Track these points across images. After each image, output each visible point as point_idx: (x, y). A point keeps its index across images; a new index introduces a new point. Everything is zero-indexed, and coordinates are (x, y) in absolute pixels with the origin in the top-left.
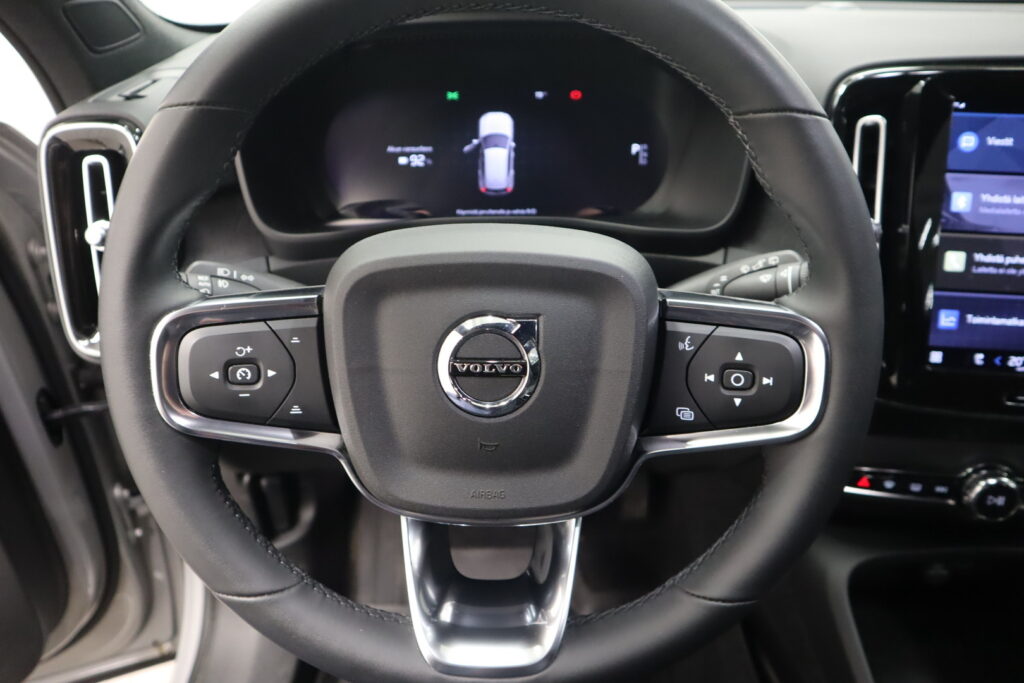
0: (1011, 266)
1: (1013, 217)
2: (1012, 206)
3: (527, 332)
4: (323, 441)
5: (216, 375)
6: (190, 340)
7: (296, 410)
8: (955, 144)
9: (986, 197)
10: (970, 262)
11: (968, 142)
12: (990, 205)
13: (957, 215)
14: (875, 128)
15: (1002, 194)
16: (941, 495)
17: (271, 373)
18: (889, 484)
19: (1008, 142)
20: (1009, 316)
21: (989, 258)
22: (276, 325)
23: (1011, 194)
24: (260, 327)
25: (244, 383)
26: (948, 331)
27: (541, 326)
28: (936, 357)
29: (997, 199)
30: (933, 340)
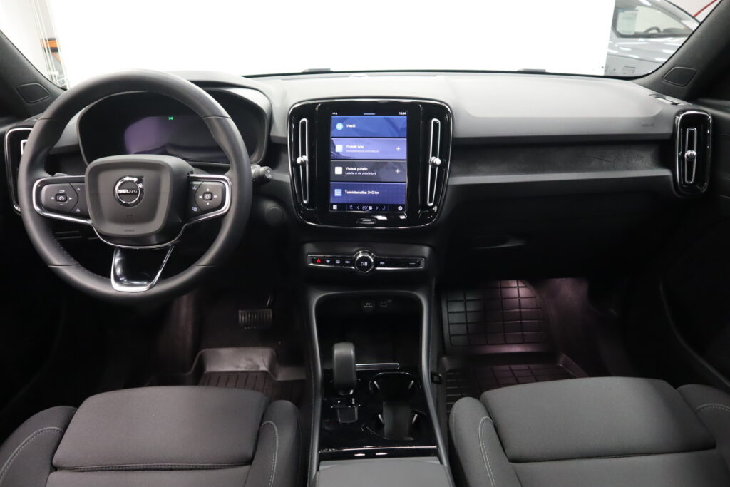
0: (359, 171)
1: (358, 153)
2: (357, 149)
3: (140, 181)
4: (89, 222)
5: (53, 198)
6: (45, 188)
7: (78, 210)
8: (335, 127)
9: (348, 146)
10: (344, 170)
11: (340, 126)
12: (349, 149)
13: (338, 153)
14: (304, 122)
15: (353, 145)
16: (348, 265)
17: (70, 198)
18: (328, 261)
19: (354, 126)
20: (361, 191)
21: (351, 169)
22: (73, 184)
23: (357, 145)
24: (68, 184)
25: (62, 201)
26: (338, 197)
27: (144, 179)
28: (335, 207)
29: (352, 147)
30: (332, 201)
